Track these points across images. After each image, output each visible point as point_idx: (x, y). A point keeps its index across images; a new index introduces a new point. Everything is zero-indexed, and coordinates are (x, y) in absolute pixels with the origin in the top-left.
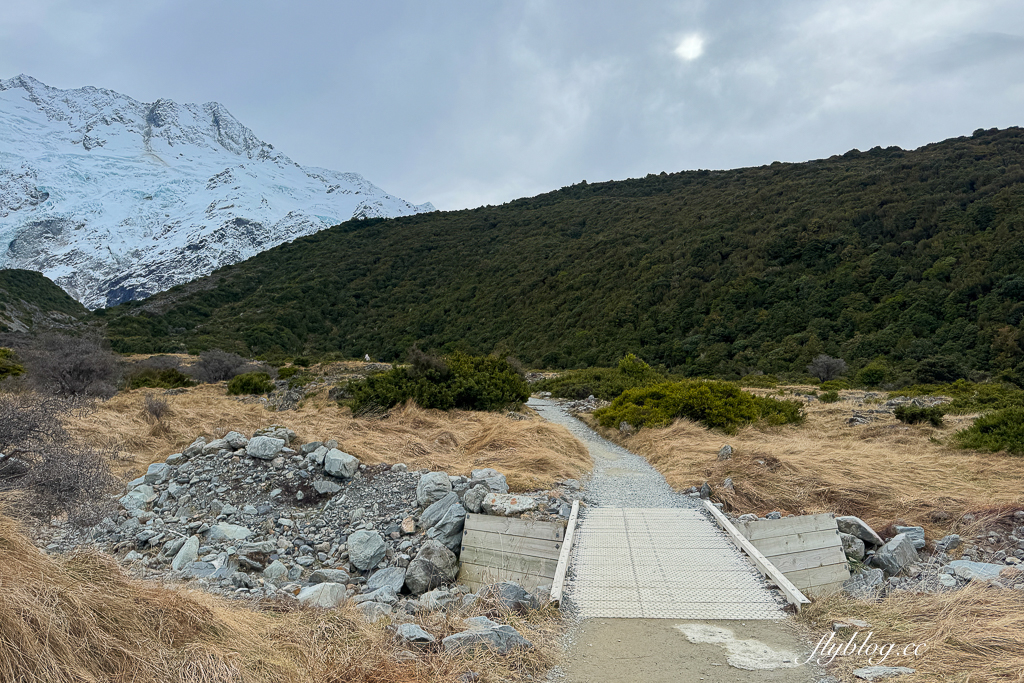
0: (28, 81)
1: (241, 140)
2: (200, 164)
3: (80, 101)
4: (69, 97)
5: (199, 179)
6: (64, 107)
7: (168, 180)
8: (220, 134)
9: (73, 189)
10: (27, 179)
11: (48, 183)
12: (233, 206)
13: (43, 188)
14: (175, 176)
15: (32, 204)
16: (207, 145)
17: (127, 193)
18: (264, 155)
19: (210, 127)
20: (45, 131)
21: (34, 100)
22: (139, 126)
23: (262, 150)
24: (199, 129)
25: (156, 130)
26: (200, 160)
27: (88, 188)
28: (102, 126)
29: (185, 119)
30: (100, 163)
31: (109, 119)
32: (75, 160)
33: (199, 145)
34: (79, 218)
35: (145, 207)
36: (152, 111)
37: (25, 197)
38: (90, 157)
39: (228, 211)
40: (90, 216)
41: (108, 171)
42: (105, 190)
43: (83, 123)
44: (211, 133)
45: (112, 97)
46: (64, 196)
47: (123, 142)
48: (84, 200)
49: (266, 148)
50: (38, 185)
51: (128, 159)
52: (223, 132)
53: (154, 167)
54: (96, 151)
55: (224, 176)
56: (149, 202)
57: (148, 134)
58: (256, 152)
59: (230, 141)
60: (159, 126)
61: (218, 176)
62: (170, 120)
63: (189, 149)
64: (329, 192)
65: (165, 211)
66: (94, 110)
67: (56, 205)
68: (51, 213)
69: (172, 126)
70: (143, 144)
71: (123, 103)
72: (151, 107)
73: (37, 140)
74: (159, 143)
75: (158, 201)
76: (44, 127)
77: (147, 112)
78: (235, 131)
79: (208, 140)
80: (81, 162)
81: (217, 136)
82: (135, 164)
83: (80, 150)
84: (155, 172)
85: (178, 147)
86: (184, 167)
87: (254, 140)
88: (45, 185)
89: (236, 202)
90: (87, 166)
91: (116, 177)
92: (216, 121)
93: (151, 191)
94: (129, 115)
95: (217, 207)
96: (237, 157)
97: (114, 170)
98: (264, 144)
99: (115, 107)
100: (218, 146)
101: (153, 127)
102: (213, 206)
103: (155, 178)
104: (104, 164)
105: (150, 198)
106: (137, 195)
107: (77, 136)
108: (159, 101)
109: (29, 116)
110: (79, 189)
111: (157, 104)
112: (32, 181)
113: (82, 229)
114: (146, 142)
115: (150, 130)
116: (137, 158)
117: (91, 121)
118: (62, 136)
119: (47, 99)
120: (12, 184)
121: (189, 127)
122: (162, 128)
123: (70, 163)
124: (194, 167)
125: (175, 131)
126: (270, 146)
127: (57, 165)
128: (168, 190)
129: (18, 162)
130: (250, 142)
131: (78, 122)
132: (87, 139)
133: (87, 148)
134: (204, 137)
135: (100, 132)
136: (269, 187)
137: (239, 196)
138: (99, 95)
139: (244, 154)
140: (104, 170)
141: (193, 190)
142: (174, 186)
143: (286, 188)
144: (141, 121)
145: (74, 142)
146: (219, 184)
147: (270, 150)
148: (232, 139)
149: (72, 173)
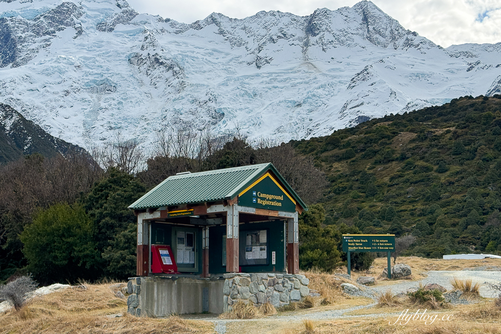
0: (217, 17)
1: (388, 33)
2: (348, 64)
3: (254, 26)
4: (247, 24)
5: (343, 80)
6: (242, 35)
7: (317, 86)
8: (368, 31)
9: (243, 106)
10: (209, 104)
11: (225, 104)
12: (362, 104)
13: (220, 109)
14: (323, 80)
15: (213, 124)
16: (356, 45)
17: (282, 104)
18: (408, 44)
19: (360, 26)
20: (229, 58)
21: (222, 32)
22: (300, 39)
23: (407, 39)
24: (350, 31)
25: (313, 39)
26: (348, 61)
27: (254, 104)
28: (270, 45)
29: (337, 24)
30: (265, 79)
31: (275, 38)
32: (247, 81)
33: (349, 45)
35: (294, 115)
36: (310, 22)
37: (208, 119)
38: (258, 75)
39: (357, 109)
41: (270, 86)
42: (268, 103)
43: (256, 46)
44: (361, 32)
45: (277, 17)
46: (236, 114)
48: (250, 115)
49: (410, 37)
50: (217, 107)
51: (287, 71)
52: (371, 28)
53: (307, 75)
54: (266, 69)
55: (364, 74)
56: (299, 109)
57: (307, 44)
58: (401, 42)
59: (378, 36)
60: (315, 35)
61: (358, 74)
62: (324, 27)
63: (338, 52)
64: (469, 70)
65: (311, 115)
66: (263, 32)
67: (228, 123)
68: (224, 130)
69: (326, 33)
70: (301, 55)
71: (286, 20)
72: (309, 18)
73: (221, 67)
74: (314, 51)
75: (306, 107)
76: (227, 54)
77: (306, 24)
78: (382, 25)
79: (358, 39)
80: (251, 81)
81: (366, 33)
82: (292, 75)
83: (253, 70)
84: (307, 80)
85: (331, 52)
86: (333, 70)
87: (400, 30)
88: (222, 107)
89: (366, 100)
90: (255, 84)
91: (276, 90)
92: (365, 19)
93: (299, 98)
94: (290, 31)
95: (349, 107)
96: (383, 50)
97: (276, 84)
98: (409, 32)
99: (281, 25)
100: (366, 43)
101: (310, 37)
102: (345, 107)
103: (306, 86)
104: (268, 79)
105: (299, 105)
106: (289, 104)
107: (251, 58)
108: (315, 12)
109: (217, 47)
110: (248, 105)
111: (313, 16)
112: (213, 104)
114: (304, 52)
115: (308, 40)
116: (296, 69)
117: (262, 42)
118: (241, 60)
119: (230, 30)
120: (199, 109)
121: (341, 31)
122: (318, 37)
123: (242, 84)
124: (343, 68)
125: (328, 37)
126: (415, 34)
127: (232, 87)
128: (314, 95)
129: (204, 90)
130: (396, 33)
131: (253, 45)
132: (259, 59)
133: (259, 67)
134: (354, 37)
135: (269, 51)
136: (406, 77)
137: (370, 93)
138: (269, 17)
139: (391, 46)
140: (267, 85)
141: (335, 92)
142: (320, 91)
143: (423, 74)
144: (300, 33)
145: (249, 64)
146: (358, 82)
147: (414, 37)
148: (379, 33)
149: (243, 92)
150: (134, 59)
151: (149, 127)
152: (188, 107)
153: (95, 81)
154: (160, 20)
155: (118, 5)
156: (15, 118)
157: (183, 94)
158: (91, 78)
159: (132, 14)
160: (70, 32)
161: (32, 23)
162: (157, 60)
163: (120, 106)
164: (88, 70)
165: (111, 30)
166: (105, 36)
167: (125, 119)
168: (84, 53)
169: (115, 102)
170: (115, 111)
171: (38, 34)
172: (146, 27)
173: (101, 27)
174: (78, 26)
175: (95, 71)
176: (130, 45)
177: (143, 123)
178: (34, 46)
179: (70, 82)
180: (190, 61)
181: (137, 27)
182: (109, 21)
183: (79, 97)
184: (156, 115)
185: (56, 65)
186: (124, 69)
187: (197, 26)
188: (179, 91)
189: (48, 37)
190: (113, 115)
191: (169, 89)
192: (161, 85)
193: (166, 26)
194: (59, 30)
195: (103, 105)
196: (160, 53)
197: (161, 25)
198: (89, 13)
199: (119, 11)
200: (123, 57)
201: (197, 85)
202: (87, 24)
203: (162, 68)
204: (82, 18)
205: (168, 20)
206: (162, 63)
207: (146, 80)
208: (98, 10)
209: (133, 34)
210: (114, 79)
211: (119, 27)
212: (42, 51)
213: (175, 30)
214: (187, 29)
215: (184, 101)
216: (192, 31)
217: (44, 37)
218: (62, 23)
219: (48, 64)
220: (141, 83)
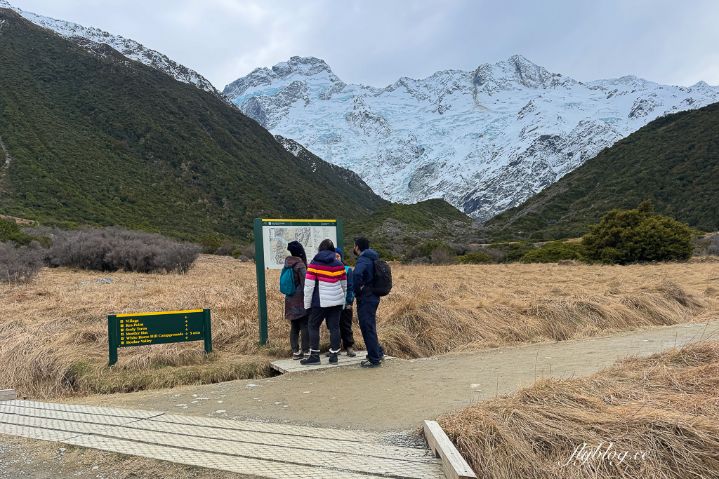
0: (404, 80)
1: (537, 77)
2: (511, 103)
3: (433, 83)
4: (428, 83)
5: (511, 114)
6: (426, 91)
7: (491, 120)
8: (522, 78)
9: (436, 142)
10: (412, 143)
11: (424, 142)
12: (537, 128)
13: (421, 146)
14: (496, 116)
15: (417, 157)
16: (514, 88)
17: (467, 137)
18: (555, 83)
19: (514, 75)
20: (418, 109)
21: (409, 91)
22: (470, 89)
23: (554, 80)
24: (508, 79)
25: (480, 88)
26: (510, 101)
27: (445, 140)
28: (447, 96)
29: (497, 74)
30: (449, 121)
31: (451, 90)
32: (436, 123)
33: (509, 89)
34: (442, 160)
35: (479, 143)
36: (476, 76)
37: (412, 154)
38: (443, 119)
39: (534, 132)
40: (448, 157)
41: (454, 125)
42: (454, 138)
43: (437, 98)
44: (516, 79)
45: (451, 74)
46: (433, 148)
47: (461, 102)
48: (444, 148)
49: (556, 78)
50: (418, 145)
51: (465, 113)
52: (523, 75)
53: (481, 114)
54: (447, 114)
55: (529, 107)
56: (481, 139)
57: (475, 92)
58: (548, 83)
59: (529, 80)
60: (481, 84)
61: (524, 108)
62: (488, 78)
63: (502, 95)
64: (609, 97)
65: (492, 142)
66: (441, 87)
67: (429, 155)
68: (427, 160)
69: (490, 82)
70: (473, 100)
71: (458, 76)
72: (475, 73)
73: (414, 116)
74: (482, 97)
75: (488, 136)
76: (416, 107)
77: (473, 78)
78: (532, 71)
79: (514, 84)
80: (439, 124)
81: (520, 79)
82: (469, 116)
83: (437, 116)
84: (483, 118)
85: (496, 95)
86: (500, 108)
87: (547, 74)
88: (422, 144)
89: (539, 124)
90: (442, 125)
91: (460, 128)
92: (518, 69)
93: (481, 131)
94: (462, 83)
95: (526, 131)
96: (535, 91)
97: (458, 123)
98: (554, 75)
99: (454, 80)
100: (521, 86)
101: (478, 87)
102: (523, 132)
103: (483, 121)
104: (451, 121)
105: (481, 136)
106: (473, 136)
107: (434, 107)
108: (479, 67)
109: (408, 102)
110: (440, 141)
111: (479, 70)
112: (415, 143)
113: (445, 167)
114: (475, 98)
115: (476, 89)
116: (471, 111)
117: (441, 94)
118: (427, 110)
119: (415, 89)
120: (405, 148)
121: (501, 79)
122: (484, 86)
123: (433, 126)
124: (507, 107)
125: (492, 84)
126: (559, 75)
127: (426, 129)
128: (492, 127)
129: (406, 133)
130: (544, 76)
131: (435, 98)
132: (440, 107)
133: (441, 113)
134: (512, 82)
135: (447, 100)
136: (561, 107)
137: (541, 119)
138: (444, 76)
139: (540, 87)
140: (452, 125)
141: (508, 123)
142: (496, 124)
143: (574, 104)
144: (470, 85)
145: (433, 112)
146: (526, 114)
147: (559, 78)
148: (530, 78)
149: (435, 132)
150: (350, 117)
151: (370, 164)
152: (396, 147)
153: (325, 135)
154: (363, 87)
155: (332, 80)
156: (299, 149)
157: (391, 138)
158: (322, 133)
159: (342, 85)
160: (301, 102)
161: (274, 98)
162: (367, 115)
163: (346, 151)
164: (319, 128)
165: (329, 98)
166: (326, 103)
167: (351, 160)
168: (314, 116)
169: (342, 149)
170: (343, 155)
171: (279, 106)
172: (354, 93)
173: (322, 97)
174: (305, 97)
175: (324, 128)
176: (345, 107)
177: (365, 162)
178: (277, 115)
179: (308, 138)
180: (390, 113)
181: (347, 95)
182: (327, 92)
183: (316, 148)
184: (373, 156)
185: (297, 126)
186: (344, 124)
187: (390, 89)
188: (386, 136)
189: (286, 107)
190: (342, 158)
191: (379, 136)
192: (373, 133)
193: (367, 92)
194: (293, 101)
195: (334, 152)
196: (369, 110)
197: (364, 91)
198: (312, 87)
199: (332, 84)
200: (342, 116)
201: (400, 130)
202: (312, 95)
203: (372, 121)
204: (308, 92)
205: (368, 87)
206: (371, 118)
207: (361, 131)
208: (318, 85)
209: (345, 100)
210: (339, 132)
211: (334, 96)
212: (283, 118)
213: (374, 94)
214: (383, 92)
215: (392, 143)
216: (386, 93)
217: (283, 108)
218: (294, 96)
219: (291, 126)
220: (358, 134)
